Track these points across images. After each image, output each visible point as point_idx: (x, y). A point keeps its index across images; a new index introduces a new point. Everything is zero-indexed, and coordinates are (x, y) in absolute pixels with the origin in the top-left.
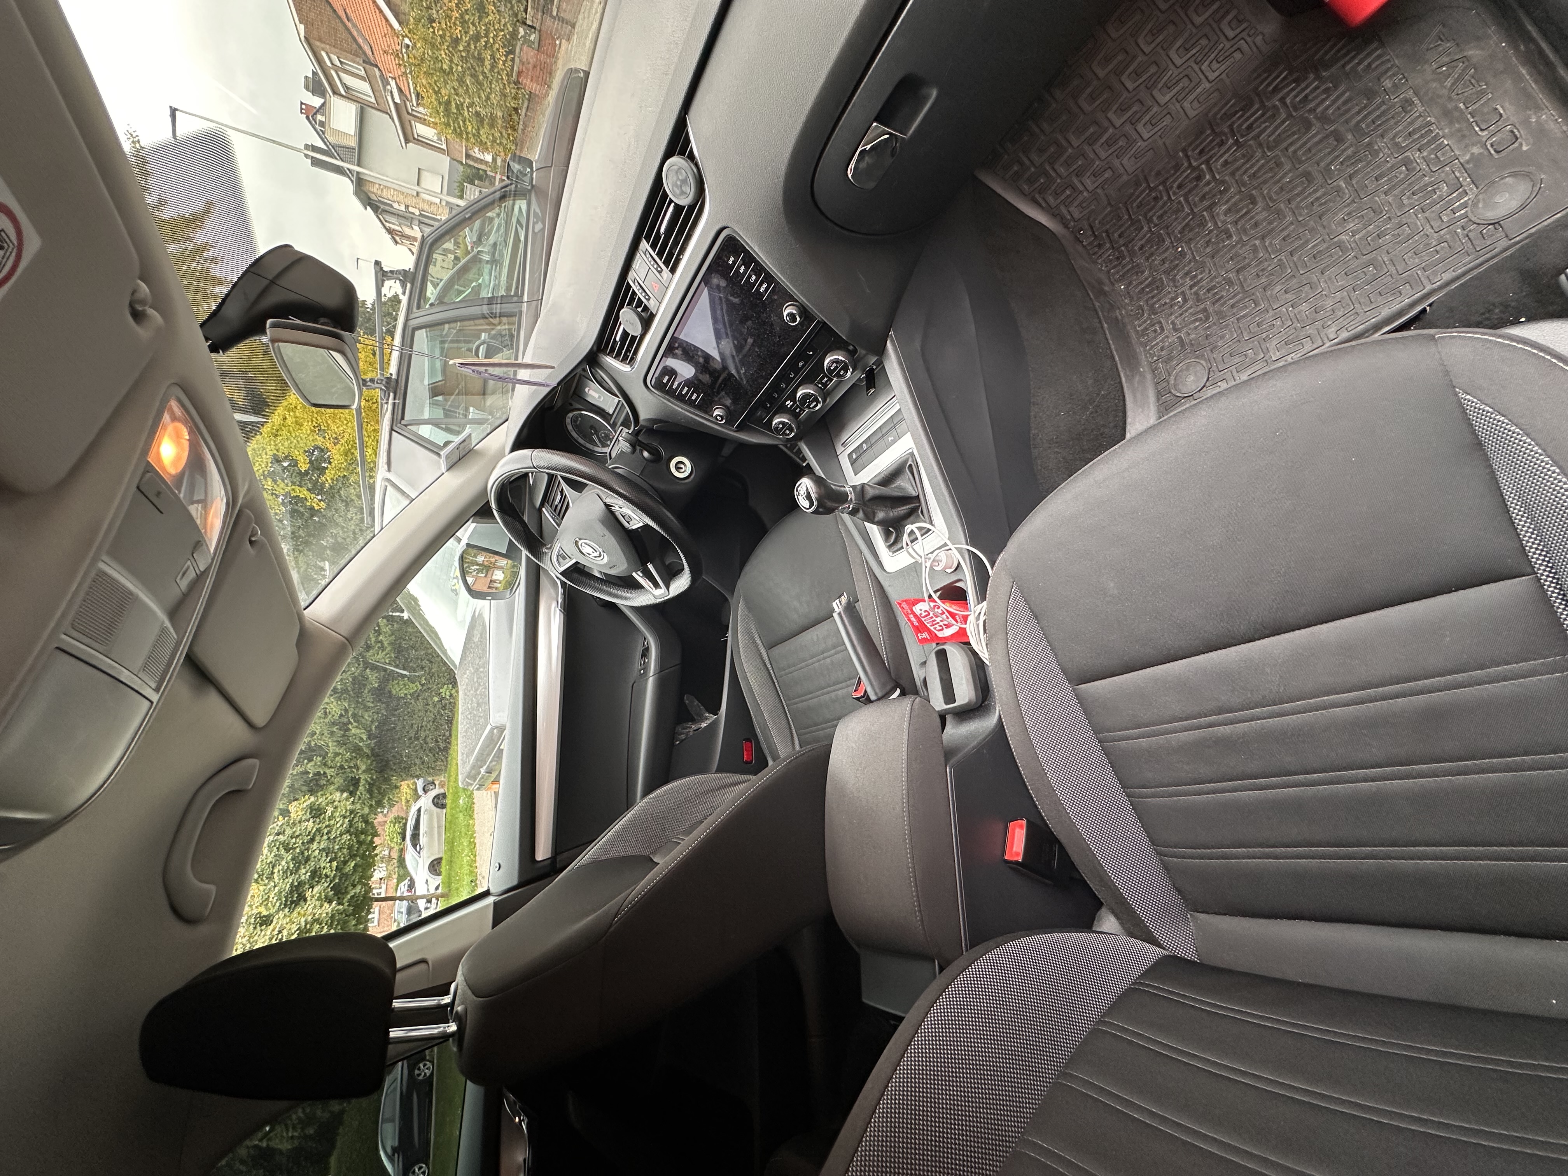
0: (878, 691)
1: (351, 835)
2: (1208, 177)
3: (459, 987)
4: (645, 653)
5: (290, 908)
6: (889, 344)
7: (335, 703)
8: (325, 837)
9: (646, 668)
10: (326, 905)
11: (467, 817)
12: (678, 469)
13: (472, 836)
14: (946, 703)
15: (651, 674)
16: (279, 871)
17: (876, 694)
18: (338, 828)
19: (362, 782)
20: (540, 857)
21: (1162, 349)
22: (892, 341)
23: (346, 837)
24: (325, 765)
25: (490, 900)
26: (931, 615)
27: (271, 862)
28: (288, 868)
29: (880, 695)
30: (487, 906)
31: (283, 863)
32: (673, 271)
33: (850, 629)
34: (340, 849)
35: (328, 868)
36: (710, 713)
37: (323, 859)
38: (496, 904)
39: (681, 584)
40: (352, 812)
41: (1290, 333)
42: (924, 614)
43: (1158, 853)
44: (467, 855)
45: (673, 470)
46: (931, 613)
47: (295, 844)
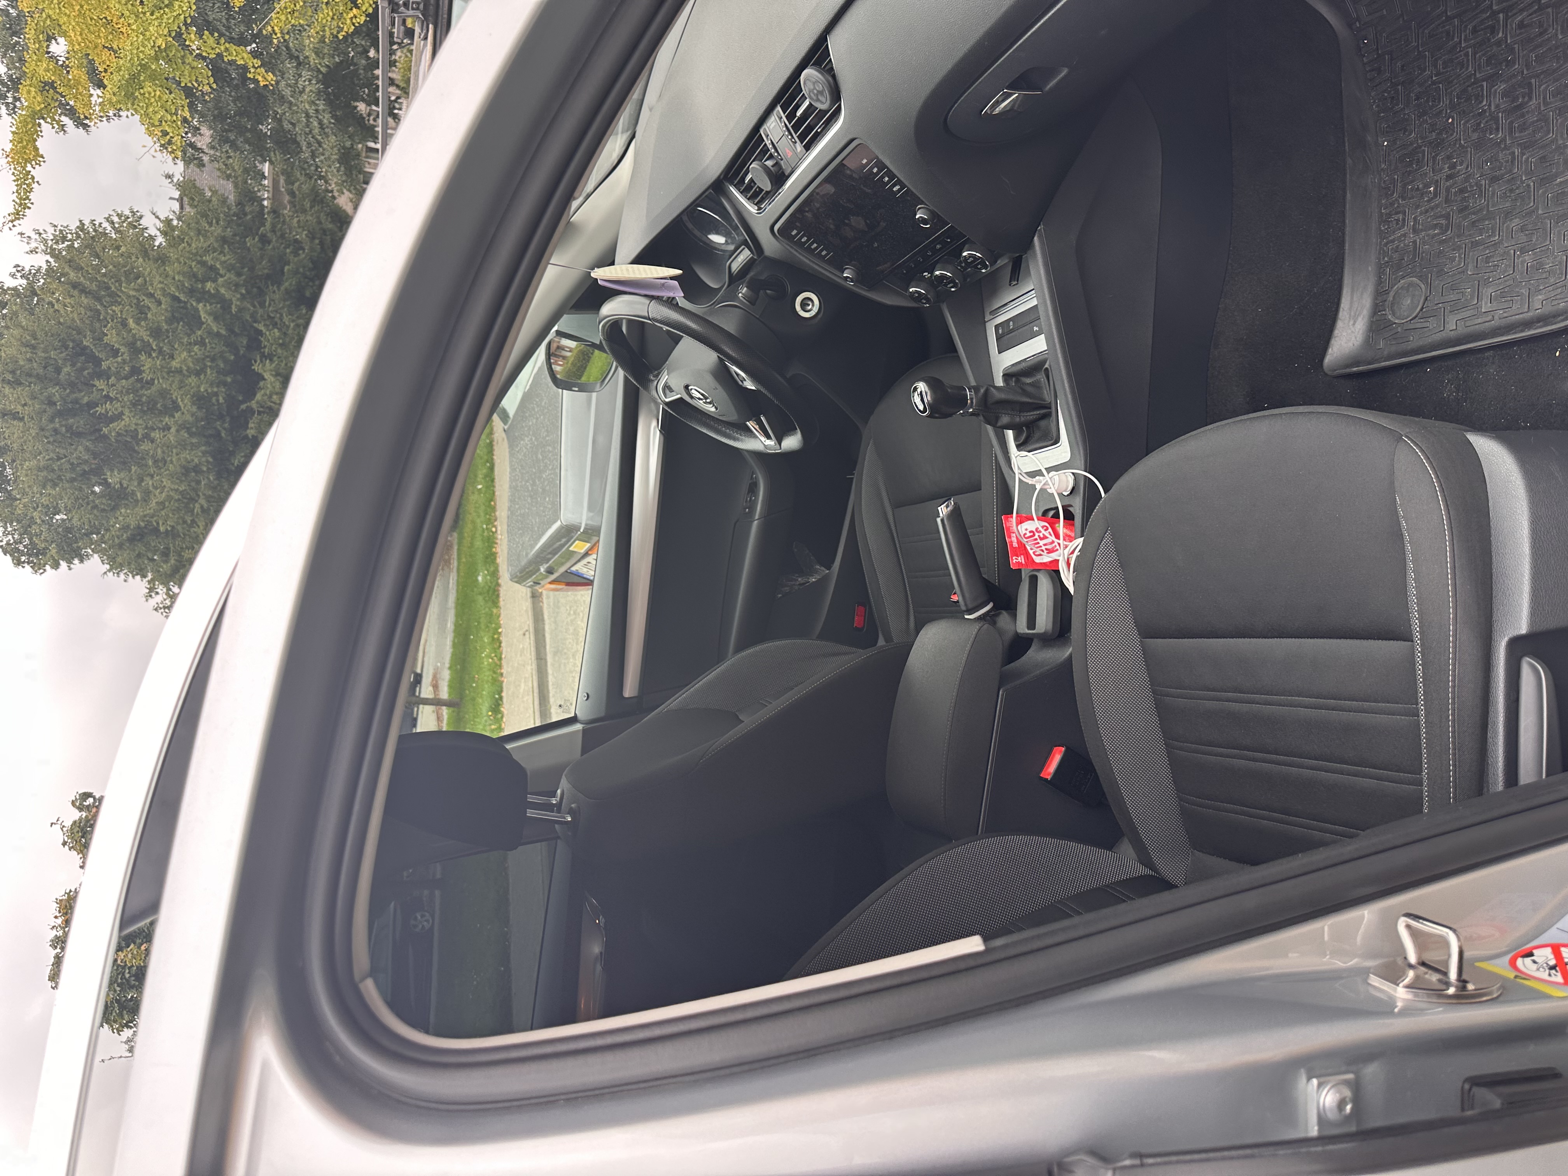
0: (968, 602)
2: (1500, 35)
3: (565, 790)
4: (753, 488)
6: (1036, 238)
9: (752, 507)
11: (490, 604)
12: (804, 305)
13: (496, 631)
14: (1029, 628)
15: (757, 517)
17: (966, 605)
20: (627, 694)
21: (1396, 250)
22: (1040, 237)
25: (578, 727)
26: (1036, 537)
29: (970, 606)
30: (578, 731)
32: (808, 147)
33: (950, 537)
36: (822, 565)
38: (584, 731)
39: (792, 442)
41: (1508, 283)
42: (1029, 534)
43: (1181, 799)
44: (489, 656)
45: (798, 307)
46: (1037, 534)
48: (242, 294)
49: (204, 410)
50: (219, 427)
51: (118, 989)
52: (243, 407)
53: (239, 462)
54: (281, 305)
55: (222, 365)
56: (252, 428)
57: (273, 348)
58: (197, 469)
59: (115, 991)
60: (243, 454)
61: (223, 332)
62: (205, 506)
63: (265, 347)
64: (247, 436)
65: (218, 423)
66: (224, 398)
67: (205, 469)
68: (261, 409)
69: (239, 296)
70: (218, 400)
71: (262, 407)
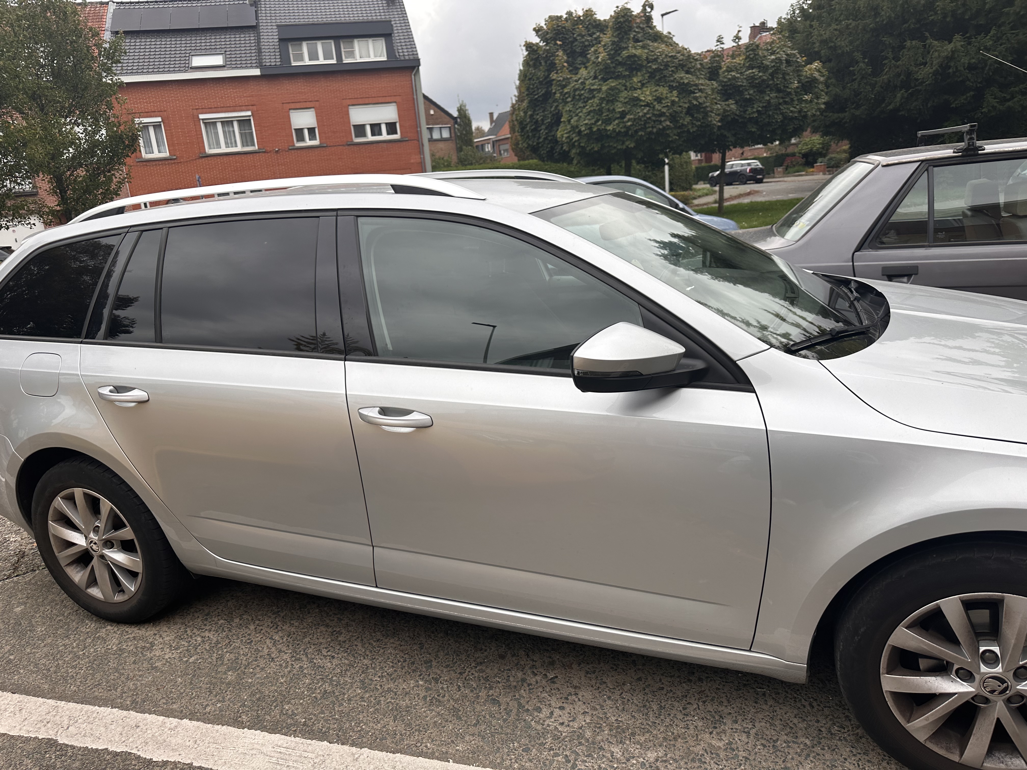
1: (781, 121)
5: (721, 90)
7: (931, 71)
8: (781, 101)
10: (718, 118)
16: (753, 72)
18: (788, 109)
19: (841, 115)
23: (780, 118)
24: (863, 78)
27: (763, 64)
28: (756, 79)
31: (761, 74)
34: (769, 116)
35: (752, 111)
37: (761, 105)
40: (805, 117)
47: (777, 78)
48: (1020, 12)
49: (922, 9)
50: (911, 21)
51: (544, 55)
52: (927, 34)
53: (885, 41)
54: (1013, 41)
55: (959, 12)
56: (911, 43)
57: (975, 44)
58: (877, 14)
59: (543, 54)
60: (891, 42)
61: (987, 7)
62: (851, 27)
63: (976, 38)
64: (905, 41)
65: (914, 20)
66: (933, 20)
67: (878, 20)
68: (927, 46)
69: (1018, 10)
70: (931, 16)
71: (929, 46)
